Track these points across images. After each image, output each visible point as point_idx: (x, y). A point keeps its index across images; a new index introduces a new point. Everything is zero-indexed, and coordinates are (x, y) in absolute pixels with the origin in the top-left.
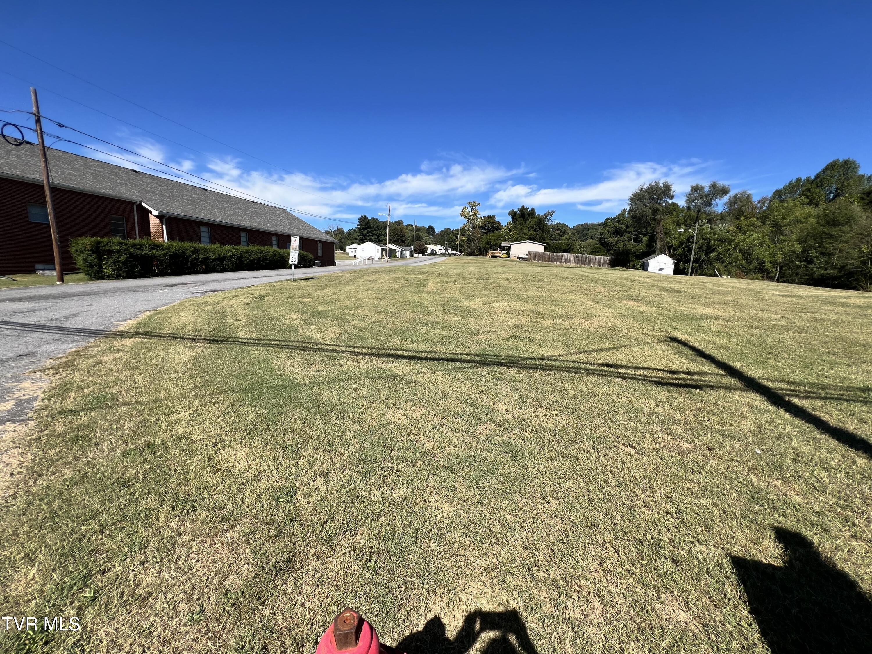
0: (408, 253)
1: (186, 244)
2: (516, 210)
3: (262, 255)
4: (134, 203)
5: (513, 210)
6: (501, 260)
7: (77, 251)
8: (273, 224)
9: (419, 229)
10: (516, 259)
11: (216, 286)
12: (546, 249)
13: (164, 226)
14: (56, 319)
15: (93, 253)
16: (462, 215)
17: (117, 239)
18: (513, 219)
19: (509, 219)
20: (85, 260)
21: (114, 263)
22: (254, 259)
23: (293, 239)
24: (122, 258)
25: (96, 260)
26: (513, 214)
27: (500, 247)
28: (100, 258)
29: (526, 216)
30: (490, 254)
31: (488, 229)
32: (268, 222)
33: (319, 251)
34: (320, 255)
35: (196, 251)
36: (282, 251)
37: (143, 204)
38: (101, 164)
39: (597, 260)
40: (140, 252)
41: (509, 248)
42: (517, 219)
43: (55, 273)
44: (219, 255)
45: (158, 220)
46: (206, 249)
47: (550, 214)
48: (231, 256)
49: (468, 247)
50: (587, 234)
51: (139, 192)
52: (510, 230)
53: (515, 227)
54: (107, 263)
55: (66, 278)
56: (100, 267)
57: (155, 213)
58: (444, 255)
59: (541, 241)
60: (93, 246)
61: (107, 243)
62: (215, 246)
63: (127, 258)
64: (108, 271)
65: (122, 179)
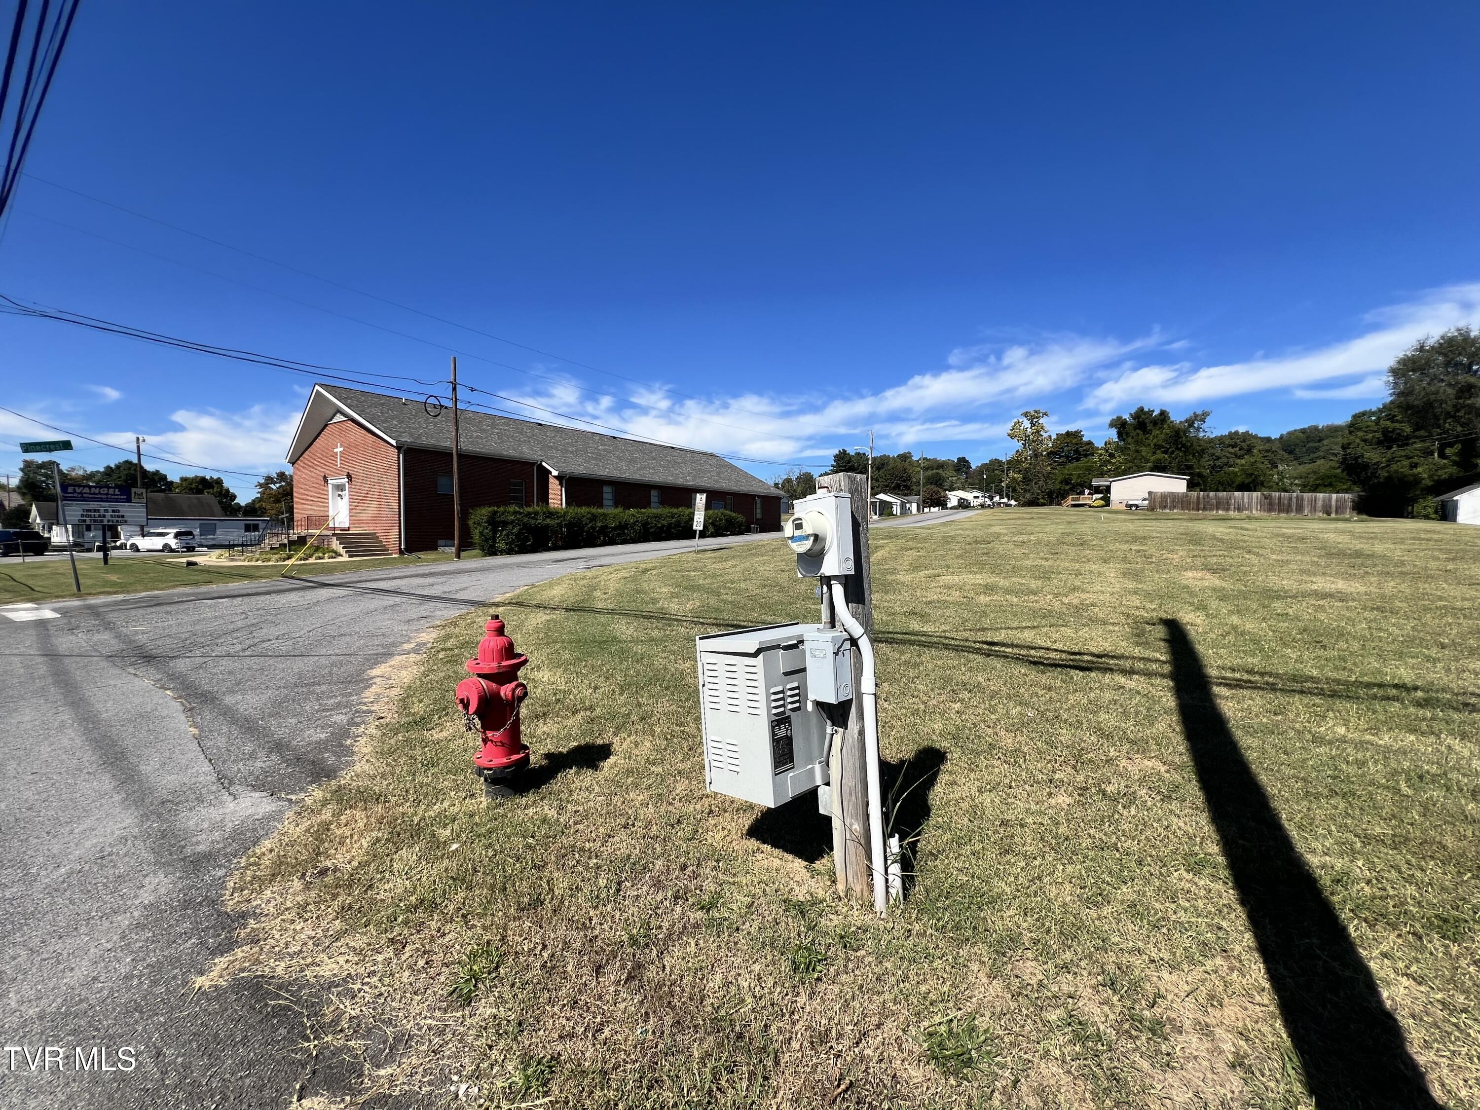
0: (914, 507)
1: (584, 510)
2: (1126, 417)
3: (674, 520)
4: (534, 464)
5: (1119, 418)
6: (1090, 512)
7: (474, 523)
8: (695, 476)
9: (941, 465)
10: (1123, 507)
11: (604, 561)
12: (1191, 486)
13: (563, 489)
14: (449, 592)
15: (488, 525)
16: (1012, 436)
17: (512, 508)
18: (1120, 434)
19: (1113, 434)
20: (481, 533)
21: (508, 535)
22: (663, 526)
23: (698, 495)
24: (516, 530)
25: (491, 534)
26: (1120, 425)
27: (1090, 487)
28: (495, 531)
29: (1150, 427)
30: (1070, 500)
31: (1067, 457)
32: (689, 473)
33: (758, 511)
34: (759, 516)
35: (594, 518)
36: (688, 513)
37: (544, 464)
38: (507, 421)
39: (1320, 503)
40: (533, 522)
41: (1108, 489)
42: (1127, 434)
43: (453, 549)
44: (620, 522)
45: (558, 482)
46: (605, 515)
47: (1203, 417)
48: (634, 523)
49: (1025, 491)
50: (1317, 449)
51: (541, 449)
52: (1112, 456)
53: (1123, 450)
54: (501, 535)
55: (462, 554)
56: (494, 541)
57: (555, 473)
58: (983, 506)
59: (1179, 470)
60: (490, 517)
61: (503, 513)
62: (617, 511)
63: (520, 529)
64: (501, 545)
65: (527, 437)
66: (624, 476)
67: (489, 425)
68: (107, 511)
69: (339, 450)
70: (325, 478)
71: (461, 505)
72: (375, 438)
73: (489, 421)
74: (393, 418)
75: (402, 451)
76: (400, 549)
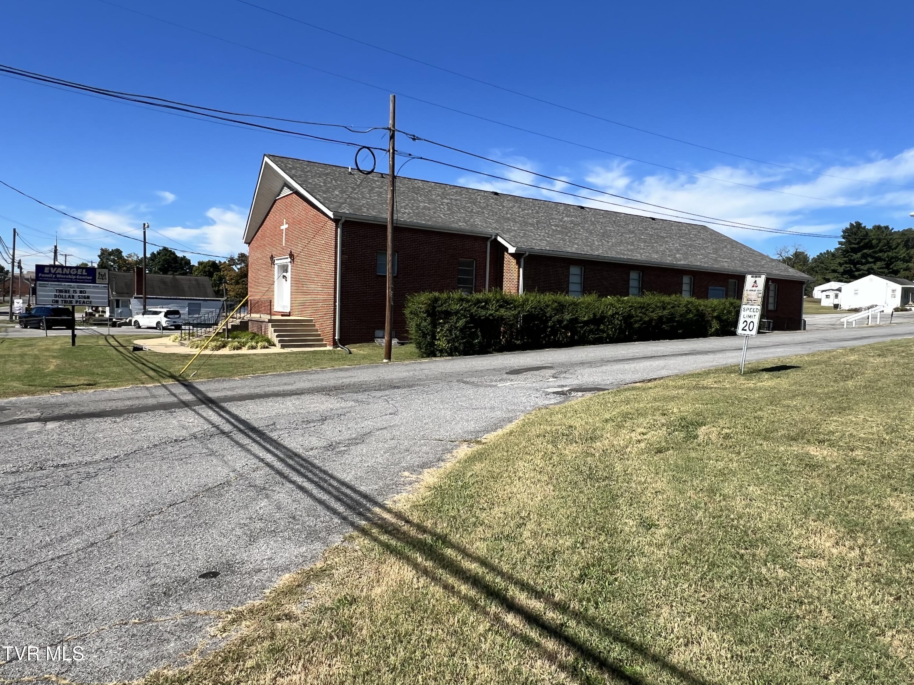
1: (548, 298)
3: (665, 312)
4: (488, 238)
7: (411, 313)
8: (686, 253)
13: (521, 270)
15: (427, 316)
17: (456, 295)
20: (418, 326)
21: (450, 331)
22: (651, 320)
23: (749, 280)
24: (461, 323)
25: (429, 327)
28: (434, 324)
32: (678, 250)
33: (771, 300)
34: (771, 307)
35: (561, 308)
36: (701, 302)
37: (499, 239)
38: (459, 190)
40: (484, 313)
44: (594, 315)
45: (515, 261)
46: (575, 304)
48: (613, 316)
51: (497, 221)
54: (442, 330)
55: (393, 352)
56: (434, 337)
57: (512, 250)
60: (429, 305)
61: (446, 301)
62: (589, 299)
63: (467, 322)
64: (442, 343)
65: (480, 207)
66: (596, 253)
67: (439, 195)
68: (75, 292)
69: (284, 227)
70: (272, 257)
71: (394, 289)
72: (315, 211)
73: (440, 191)
74: (335, 188)
75: (340, 225)
76: (334, 339)
